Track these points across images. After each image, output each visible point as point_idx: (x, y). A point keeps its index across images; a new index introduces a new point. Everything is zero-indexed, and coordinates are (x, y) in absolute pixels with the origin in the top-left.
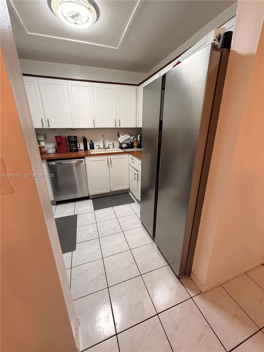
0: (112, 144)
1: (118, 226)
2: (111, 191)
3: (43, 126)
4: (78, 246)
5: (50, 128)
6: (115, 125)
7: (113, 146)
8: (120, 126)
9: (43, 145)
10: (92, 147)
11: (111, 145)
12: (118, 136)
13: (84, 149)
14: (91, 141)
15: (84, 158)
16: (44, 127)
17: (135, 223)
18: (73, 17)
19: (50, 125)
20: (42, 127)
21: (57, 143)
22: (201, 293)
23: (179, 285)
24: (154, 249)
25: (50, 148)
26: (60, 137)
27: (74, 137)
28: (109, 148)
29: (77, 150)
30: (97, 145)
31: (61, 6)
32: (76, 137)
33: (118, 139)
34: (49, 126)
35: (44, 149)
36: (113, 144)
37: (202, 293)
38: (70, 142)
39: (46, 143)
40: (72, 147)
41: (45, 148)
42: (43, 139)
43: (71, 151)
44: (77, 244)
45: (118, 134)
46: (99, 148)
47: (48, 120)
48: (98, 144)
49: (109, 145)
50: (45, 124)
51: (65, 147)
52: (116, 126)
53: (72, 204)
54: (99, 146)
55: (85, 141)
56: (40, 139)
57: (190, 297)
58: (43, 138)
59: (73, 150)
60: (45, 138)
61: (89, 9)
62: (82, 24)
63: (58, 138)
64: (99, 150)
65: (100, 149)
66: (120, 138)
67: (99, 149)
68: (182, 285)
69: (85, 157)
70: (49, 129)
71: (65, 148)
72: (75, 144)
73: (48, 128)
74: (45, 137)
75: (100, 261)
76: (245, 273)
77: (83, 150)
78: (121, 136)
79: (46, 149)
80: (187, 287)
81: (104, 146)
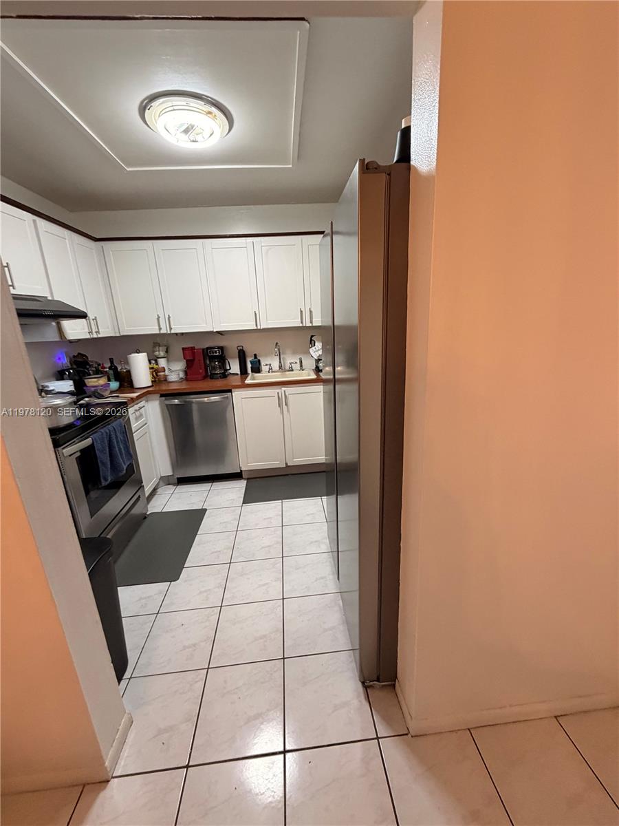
0: (298, 362)
1: (278, 543)
2: (286, 464)
3: (160, 329)
4: (184, 572)
5: (173, 332)
6: (300, 320)
7: (301, 366)
8: (311, 322)
9: (162, 366)
10: (257, 369)
11: (296, 363)
12: (311, 343)
13: (239, 373)
14: (255, 355)
15: (230, 391)
16: (162, 332)
17: (316, 541)
18: (186, 131)
19: (172, 327)
20: (158, 332)
21: (188, 362)
22: (407, 734)
23: (360, 701)
24: (336, 608)
25: (175, 371)
26: (192, 349)
27: (219, 348)
28: (292, 370)
29: (225, 375)
30: (267, 365)
31: (162, 117)
32: (222, 349)
33: (311, 350)
34: (171, 329)
35: (162, 373)
36: (301, 362)
37: (409, 735)
38: (212, 358)
39: (168, 361)
40: (214, 368)
41: (164, 371)
42: (162, 354)
43: (213, 377)
44: (184, 569)
45: (311, 340)
46: (271, 370)
47: (169, 317)
48: (270, 362)
49: (291, 363)
50: (163, 326)
51: (201, 369)
52: (302, 323)
53: (205, 487)
54: (270, 365)
55: (242, 356)
56: (157, 353)
57: (376, 736)
58: (162, 351)
59: (217, 374)
60: (167, 352)
61: (210, 113)
62: (203, 139)
63: (187, 352)
64: (270, 374)
65: (272, 372)
66: (313, 348)
67: (269, 372)
68: (368, 704)
69: (233, 390)
70: (170, 334)
71: (201, 371)
72: (219, 362)
73: (169, 332)
74: (167, 349)
75: (213, 611)
76: (556, 717)
77: (237, 374)
78: (316, 344)
79: (167, 372)
80: (376, 710)
81: (280, 367)
